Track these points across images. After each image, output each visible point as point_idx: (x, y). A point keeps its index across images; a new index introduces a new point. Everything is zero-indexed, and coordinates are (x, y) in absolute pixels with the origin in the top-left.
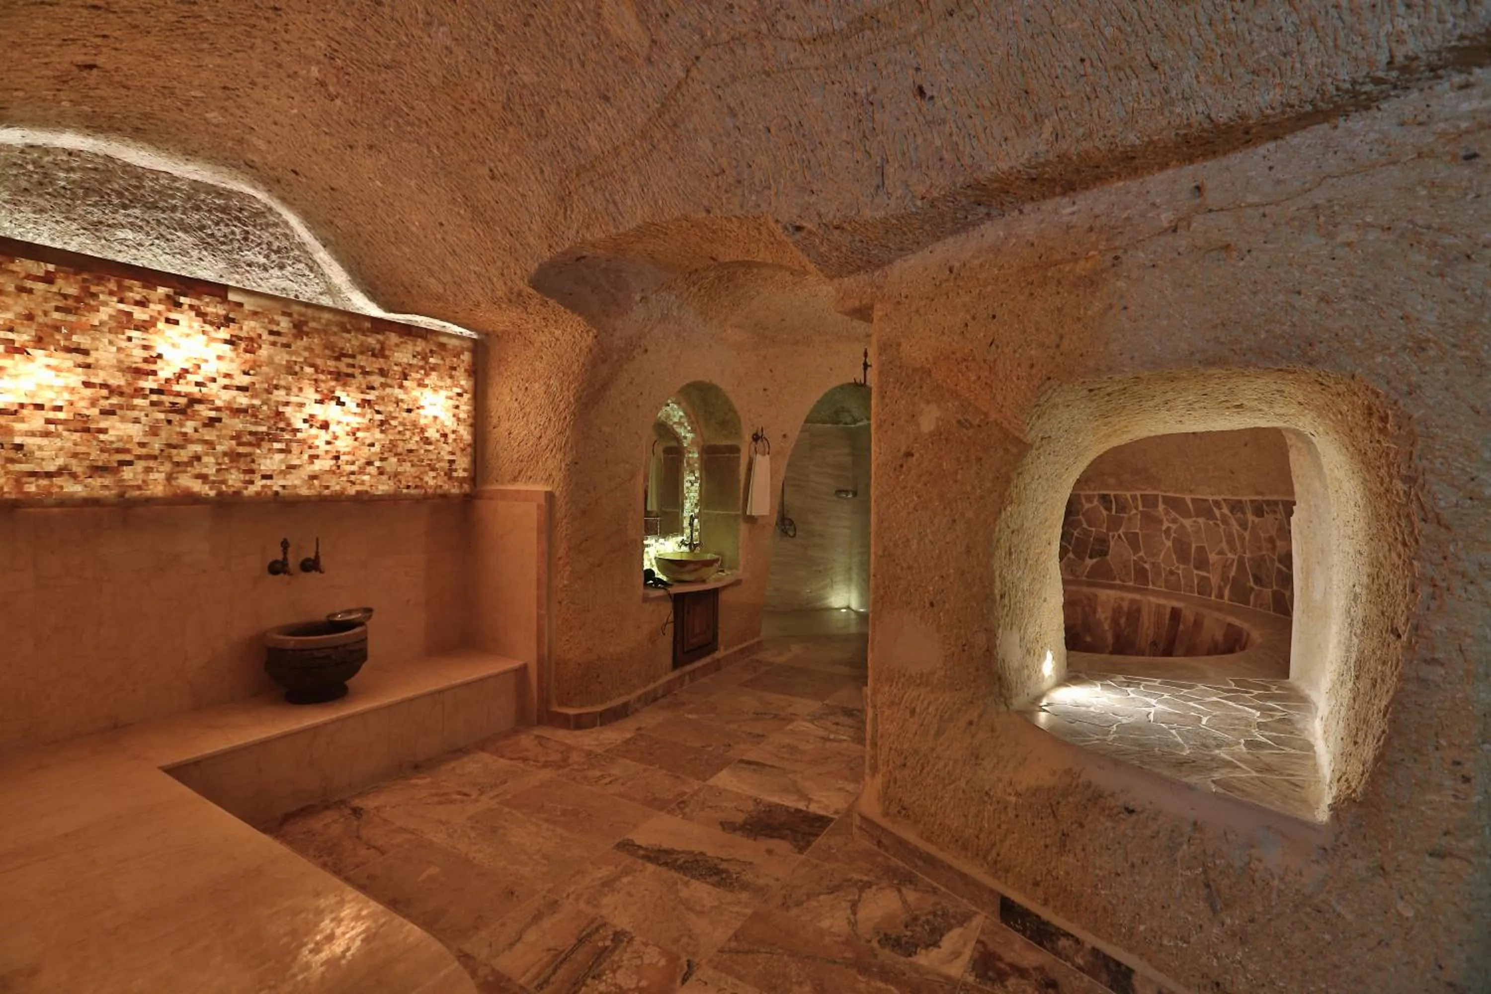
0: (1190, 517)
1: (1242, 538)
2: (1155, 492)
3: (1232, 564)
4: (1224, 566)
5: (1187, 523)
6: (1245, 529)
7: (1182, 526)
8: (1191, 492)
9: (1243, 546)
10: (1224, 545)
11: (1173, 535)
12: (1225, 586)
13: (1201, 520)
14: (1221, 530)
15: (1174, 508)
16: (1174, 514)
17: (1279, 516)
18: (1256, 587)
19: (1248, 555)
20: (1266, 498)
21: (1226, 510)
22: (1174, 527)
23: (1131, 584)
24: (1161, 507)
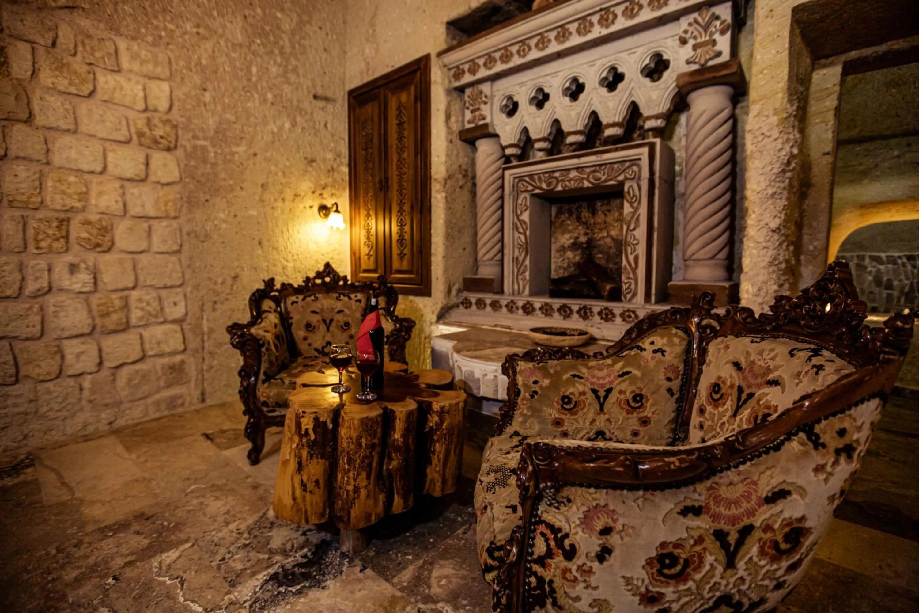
0: (884, 264)
1: (913, 273)
2: (864, 254)
3: (906, 286)
4: (902, 287)
5: (882, 267)
6: (915, 269)
7: (879, 269)
8: (885, 252)
9: (913, 277)
10: (903, 277)
11: (874, 274)
13: (890, 266)
14: (901, 270)
15: (875, 261)
16: (874, 264)
21: (905, 260)
22: (874, 270)
24: (867, 261)
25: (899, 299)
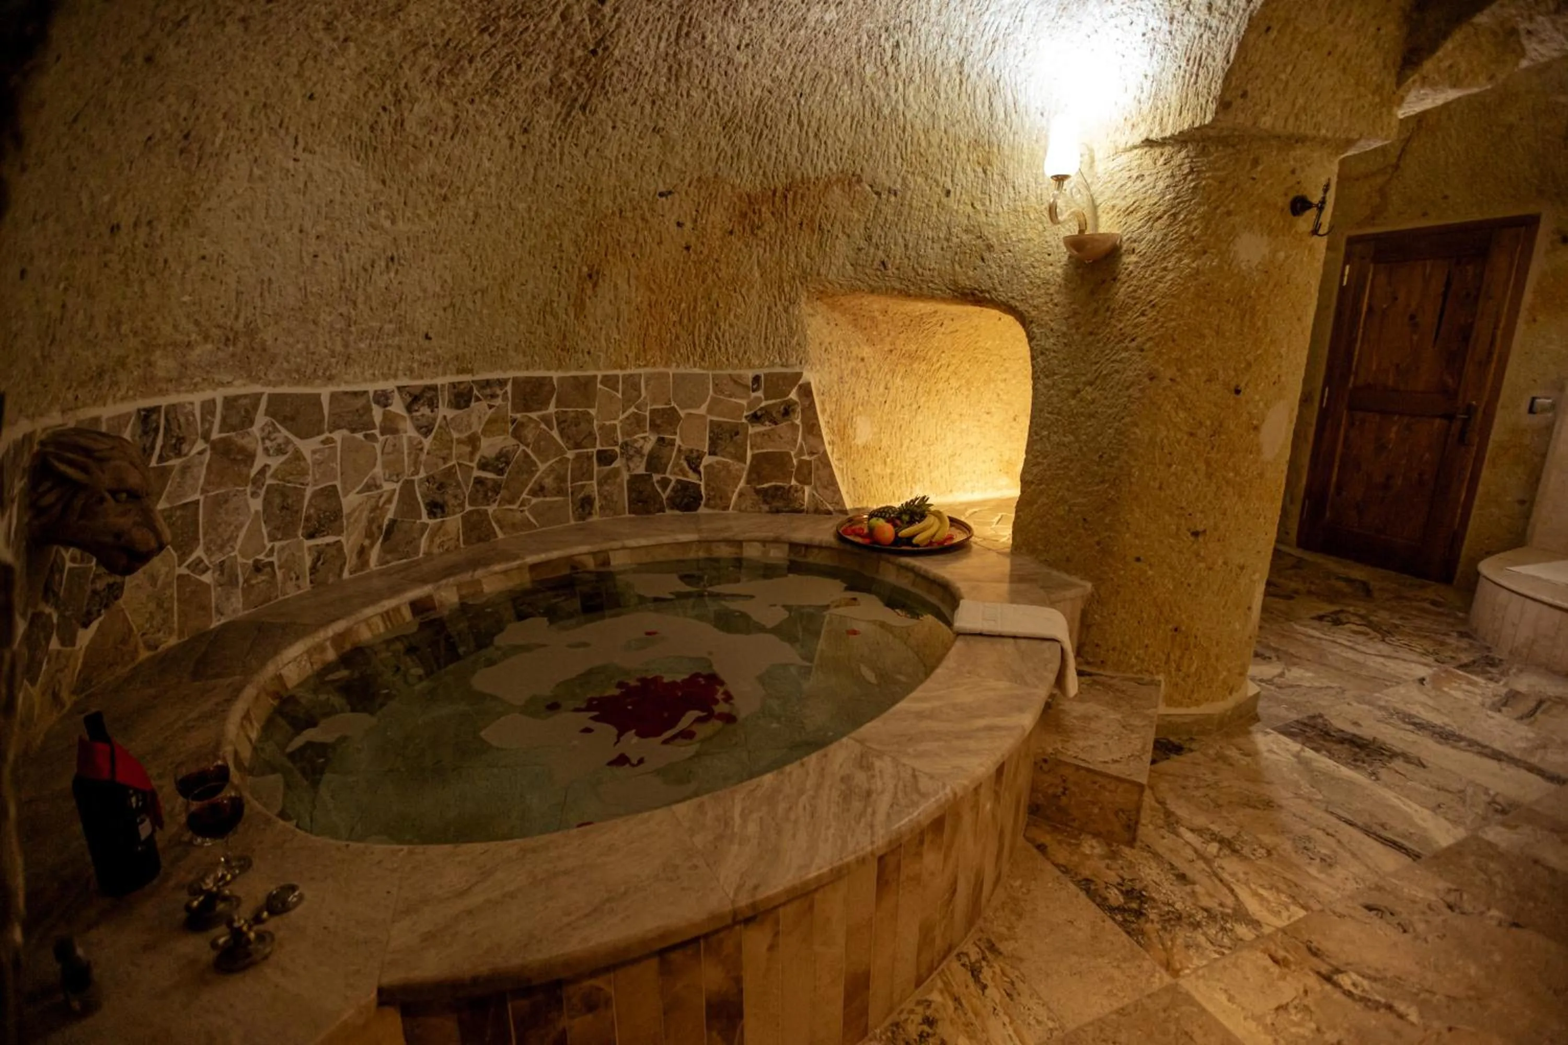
0: (320, 433)
1: (417, 449)
2: (257, 388)
3: (389, 501)
4: (373, 510)
5: (308, 447)
6: (426, 435)
7: (298, 456)
8: (331, 379)
9: (416, 463)
10: (378, 470)
11: (269, 481)
12: (372, 545)
13: (337, 436)
14: (378, 447)
15: (289, 420)
17: (498, 402)
18: (431, 522)
19: (422, 474)
20: (477, 377)
21: (397, 407)
22: (275, 462)
23: (173, 641)
24: (261, 419)
25: (362, 552)
